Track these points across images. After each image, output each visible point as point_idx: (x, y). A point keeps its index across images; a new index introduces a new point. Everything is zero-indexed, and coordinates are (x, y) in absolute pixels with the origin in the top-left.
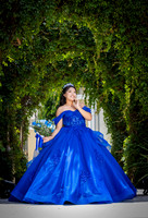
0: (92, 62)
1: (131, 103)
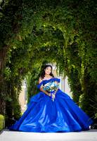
0: (62, 48)
1: (85, 74)
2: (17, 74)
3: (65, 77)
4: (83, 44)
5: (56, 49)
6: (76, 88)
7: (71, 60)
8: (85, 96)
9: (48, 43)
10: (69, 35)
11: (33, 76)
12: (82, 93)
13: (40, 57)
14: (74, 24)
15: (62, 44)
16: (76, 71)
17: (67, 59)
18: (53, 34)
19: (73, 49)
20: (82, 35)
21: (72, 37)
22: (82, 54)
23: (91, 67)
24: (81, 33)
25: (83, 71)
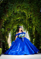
2: (7, 31)
3: (27, 31)
4: (34, 18)
5: (23, 20)
6: (31, 36)
7: (29, 24)
8: (35, 39)
9: (19, 18)
10: (28, 14)
11: (14, 31)
12: (34, 38)
13: (16, 24)
14: (30, 10)
15: (25, 18)
16: (31, 29)
17: (27, 24)
18: (21, 14)
19: (30, 20)
20: (33, 14)
21: (29, 15)
22: (33, 22)
23: (38, 28)
24: (33, 13)
25: (34, 29)
